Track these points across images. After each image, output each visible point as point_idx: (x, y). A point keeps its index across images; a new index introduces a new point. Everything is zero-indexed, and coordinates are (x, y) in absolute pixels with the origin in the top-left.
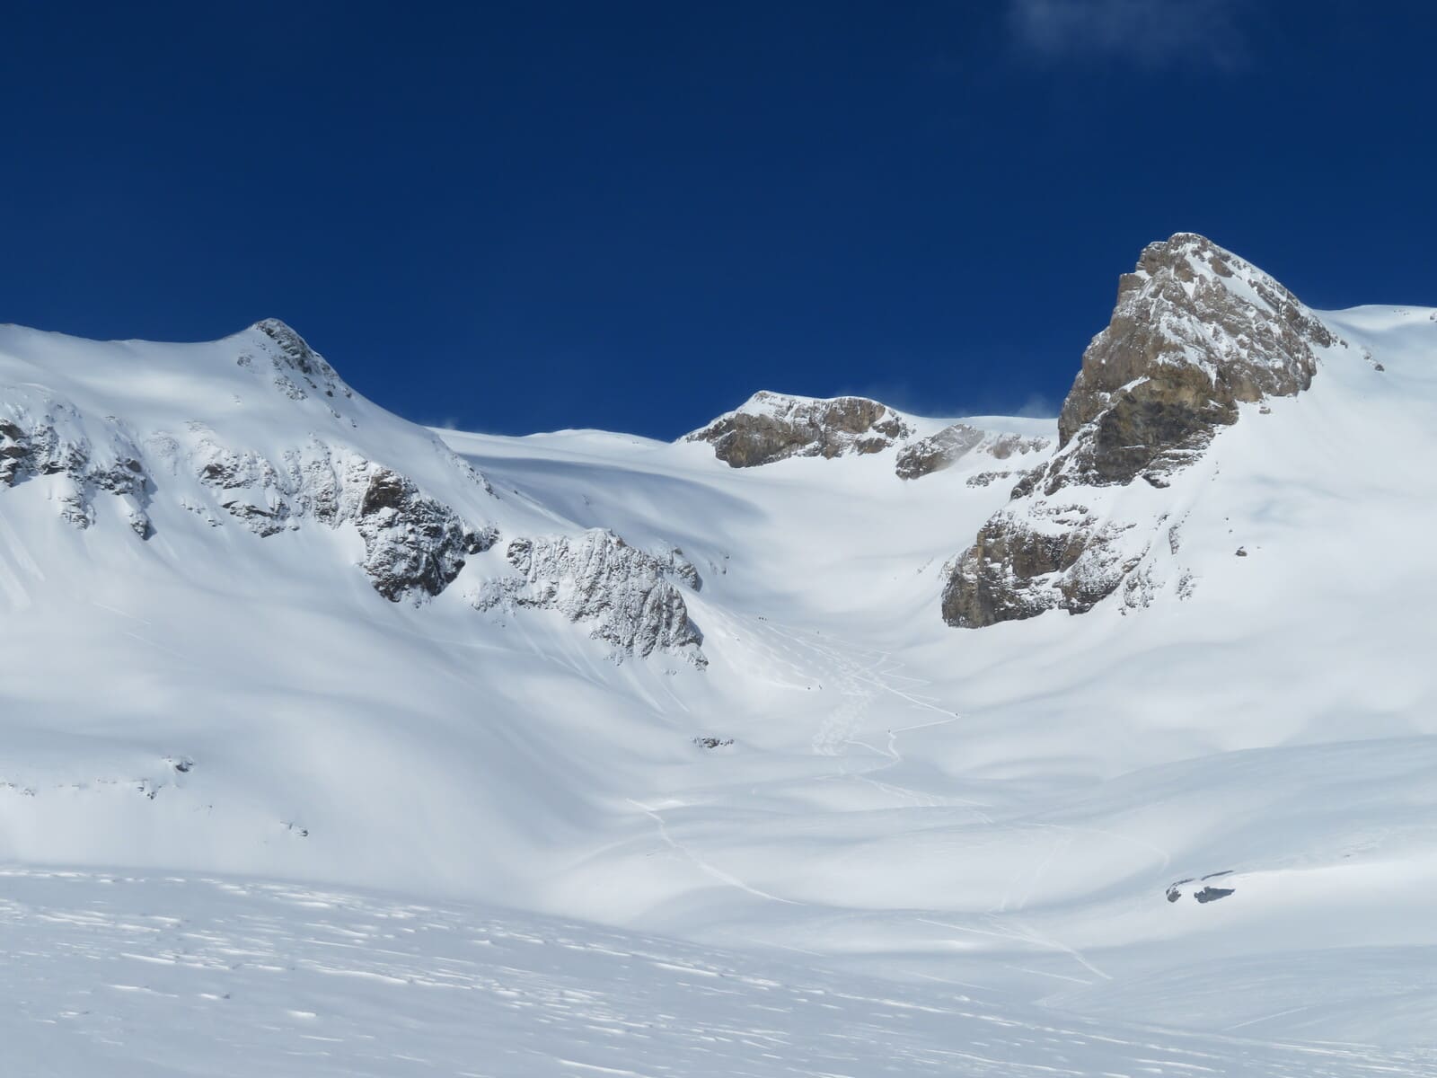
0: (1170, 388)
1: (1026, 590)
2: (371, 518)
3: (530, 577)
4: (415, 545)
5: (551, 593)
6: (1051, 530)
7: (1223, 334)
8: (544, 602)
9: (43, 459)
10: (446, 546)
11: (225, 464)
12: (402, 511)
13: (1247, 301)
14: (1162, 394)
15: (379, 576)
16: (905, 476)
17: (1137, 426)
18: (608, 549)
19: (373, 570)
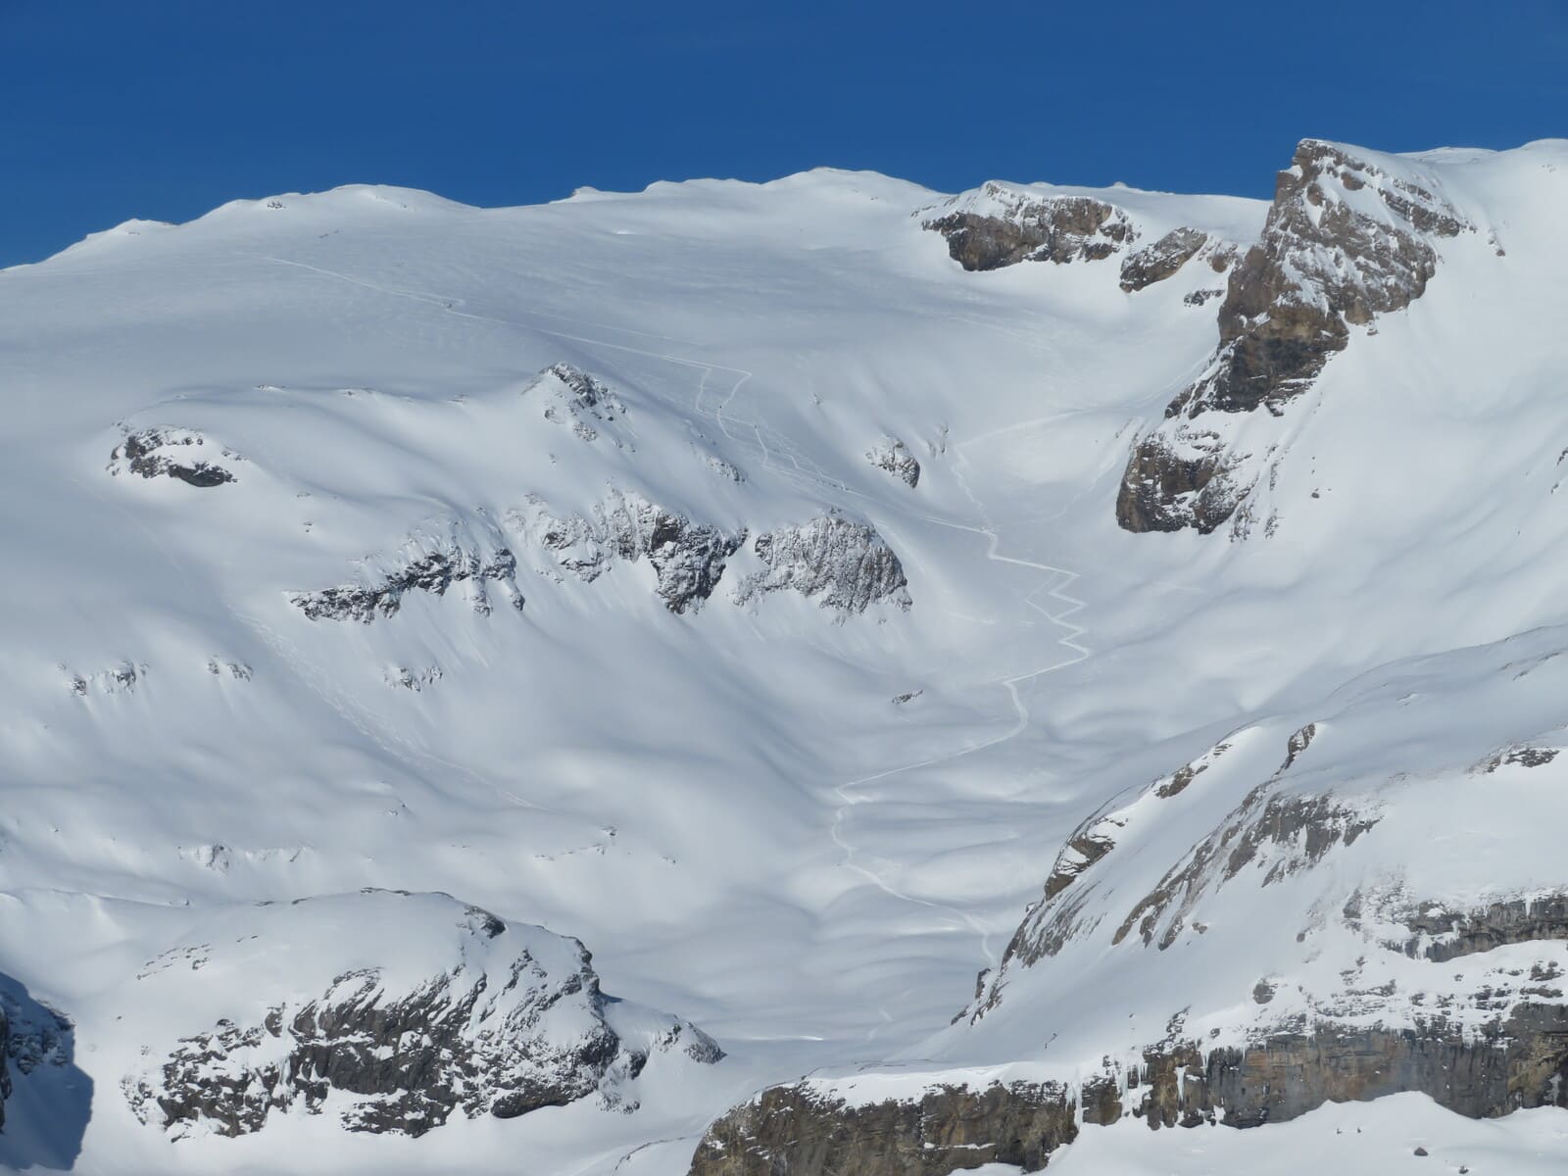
0: (1287, 325)
1: (1170, 506)
2: (659, 552)
3: (773, 565)
4: (691, 567)
5: (790, 575)
6: (1188, 454)
7: (1344, 259)
8: (785, 584)
9: (455, 570)
10: (711, 558)
11: (558, 531)
12: (680, 542)
13: (1369, 218)
14: (1280, 331)
15: (669, 597)
16: (1127, 288)
17: (1261, 359)
18: (830, 532)
19: (664, 594)
